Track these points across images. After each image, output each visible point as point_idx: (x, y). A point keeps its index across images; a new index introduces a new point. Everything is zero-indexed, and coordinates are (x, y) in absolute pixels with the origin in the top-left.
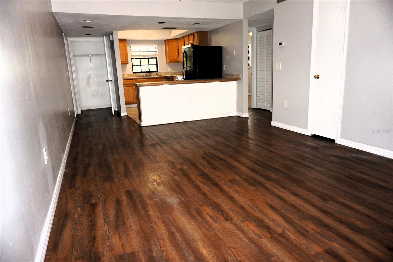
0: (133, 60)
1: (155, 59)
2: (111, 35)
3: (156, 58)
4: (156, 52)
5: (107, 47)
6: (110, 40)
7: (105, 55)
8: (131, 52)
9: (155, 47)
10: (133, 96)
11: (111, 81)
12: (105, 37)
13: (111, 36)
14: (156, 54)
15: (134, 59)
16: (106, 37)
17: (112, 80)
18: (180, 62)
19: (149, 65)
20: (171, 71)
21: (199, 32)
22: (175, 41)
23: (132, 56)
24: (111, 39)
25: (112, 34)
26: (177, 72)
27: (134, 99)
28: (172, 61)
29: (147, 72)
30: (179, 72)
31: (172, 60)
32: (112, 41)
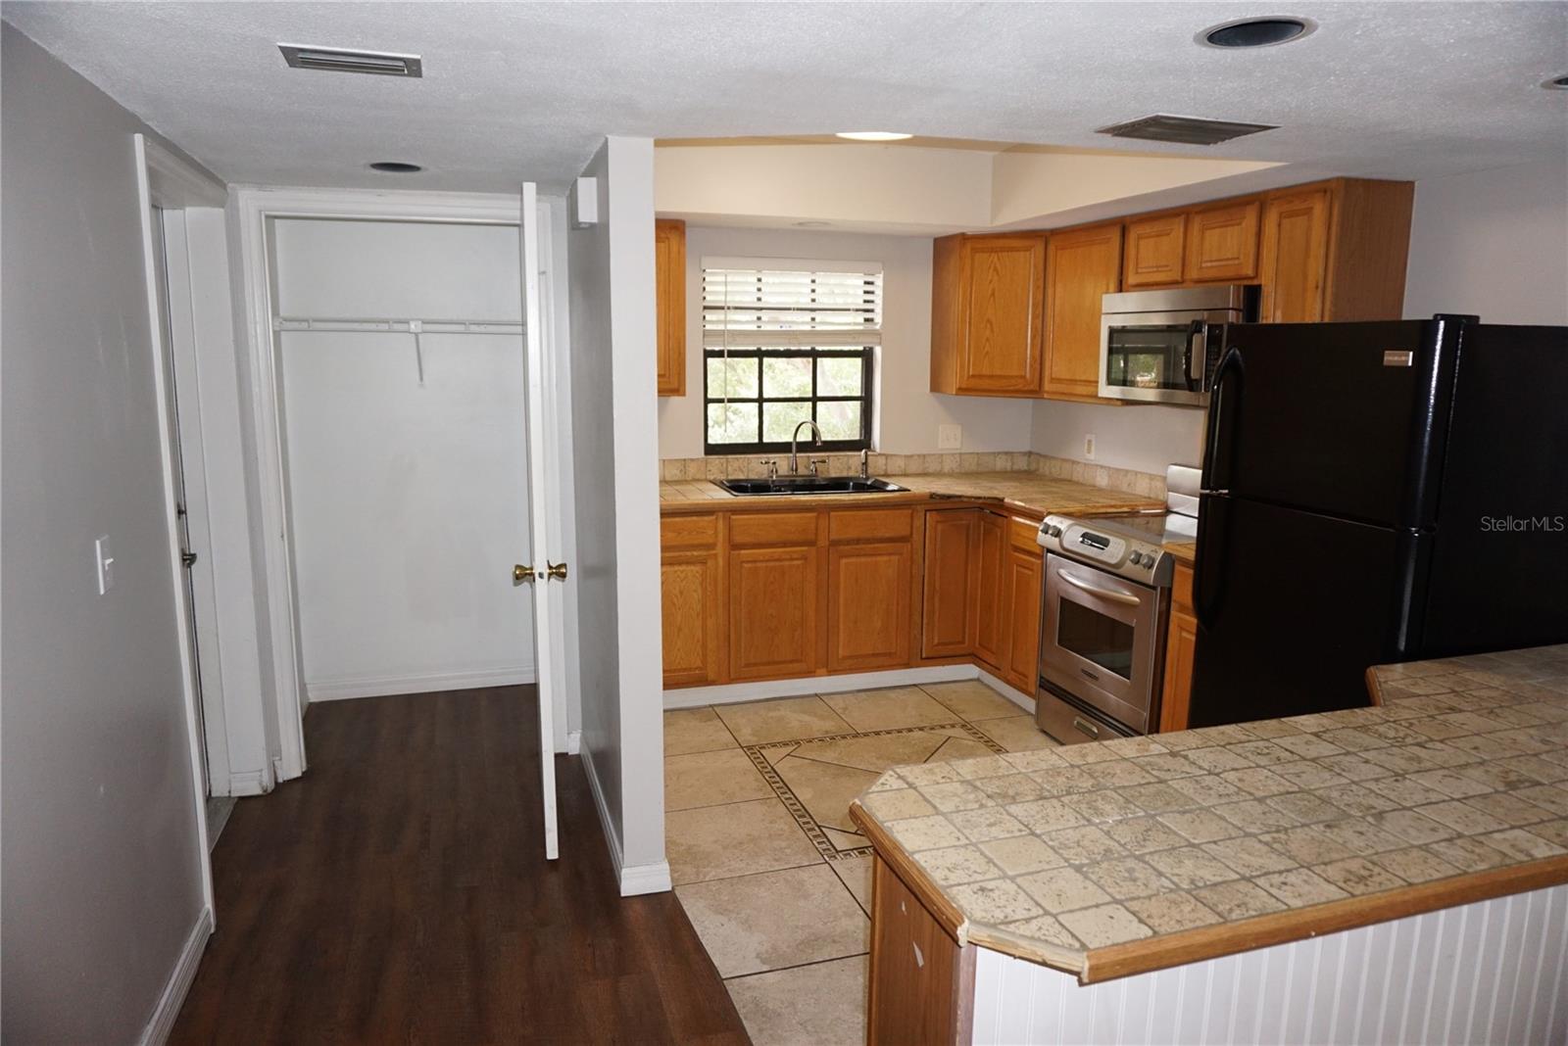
0: (710, 360)
1: (857, 363)
2: (588, 173)
3: (867, 356)
4: (869, 315)
5: (542, 273)
6: (575, 225)
7: (524, 324)
8: (705, 308)
9: (866, 283)
10: (699, 634)
11: (558, 572)
12: (530, 188)
13: (587, 188)
14: (869, 326)
15: (720, 354)
16: (539, 192)
17: (564, 565)
18: (1046, 396)
19: (815, 399)
20: (958, 445)
21: (1349, 183)
22: (1028, 249)
23: (706, 334)
24: (588, 214)
25: (598, 167)
26: (995, 454)
27: (705, 656)
28: (985, 384)
29: (803, 447)
30: (1006, 453)
31: (991, 377)
32: (592, 226)
